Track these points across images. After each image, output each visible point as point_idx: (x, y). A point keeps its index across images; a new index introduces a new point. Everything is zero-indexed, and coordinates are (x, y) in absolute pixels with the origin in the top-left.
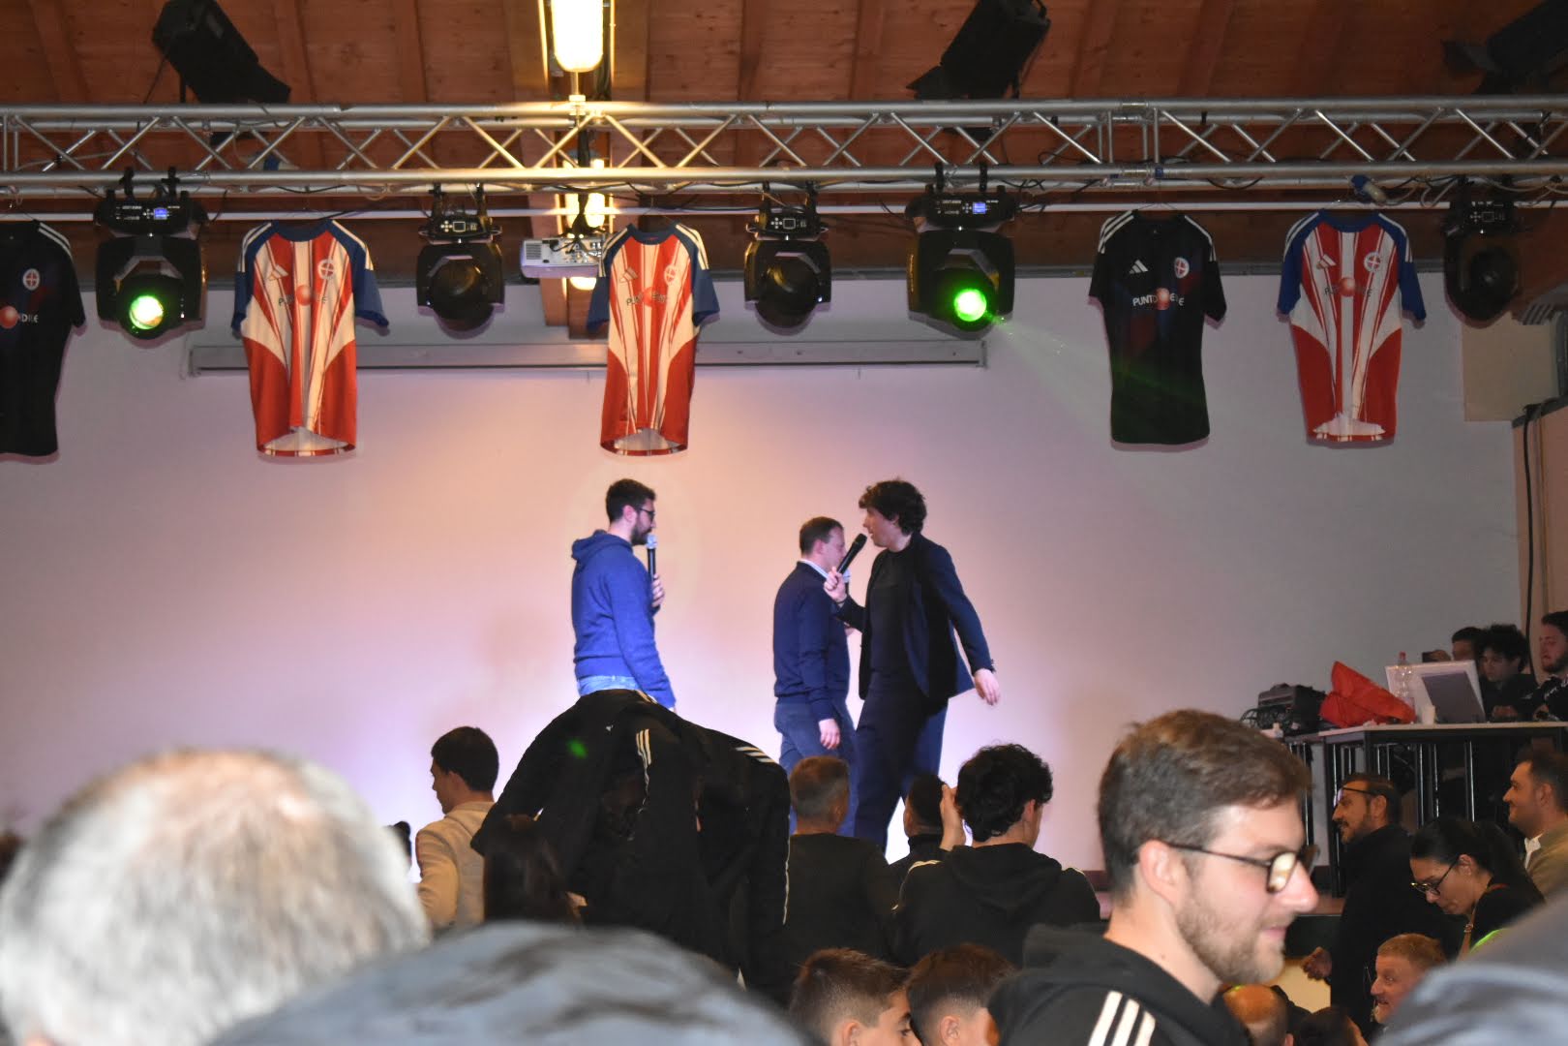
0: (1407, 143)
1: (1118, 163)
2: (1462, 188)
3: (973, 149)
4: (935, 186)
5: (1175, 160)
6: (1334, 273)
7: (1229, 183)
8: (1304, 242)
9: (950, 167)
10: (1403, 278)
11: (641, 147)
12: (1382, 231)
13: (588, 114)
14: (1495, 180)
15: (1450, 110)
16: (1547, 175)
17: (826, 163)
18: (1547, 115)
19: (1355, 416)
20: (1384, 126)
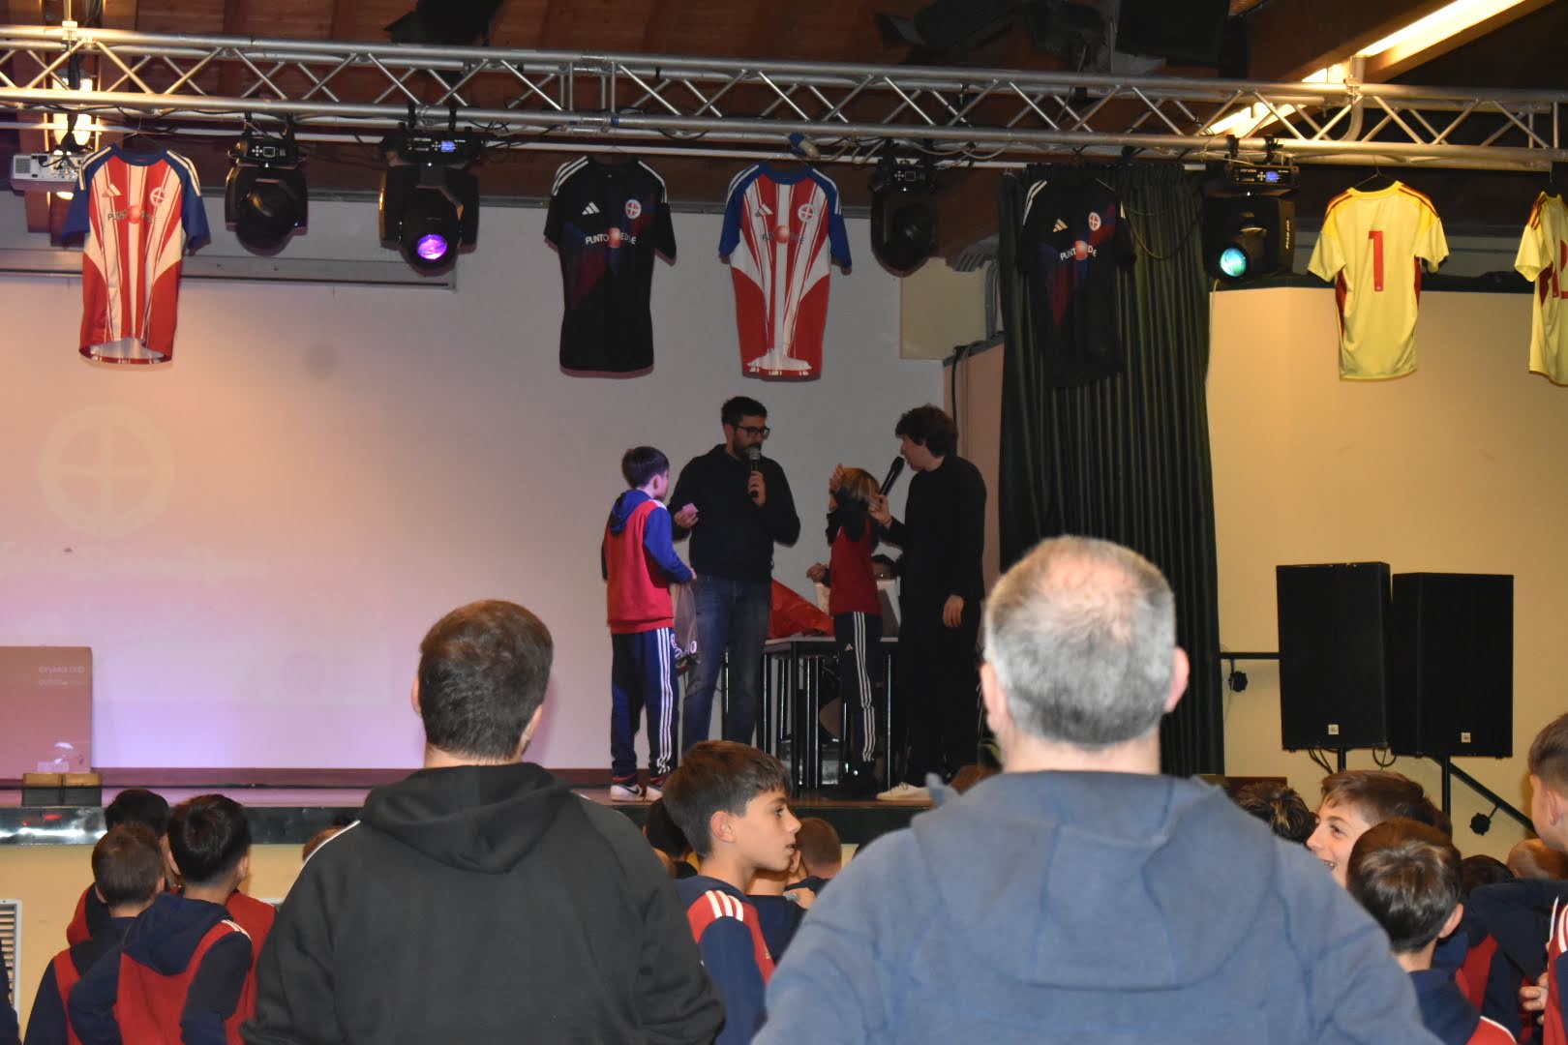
0: (841, 105)
1: (578, 111)
2: (889, 149)
3: (445, 91)
4: (407, 123)
5: (631, 111)
6: (772, 221)
7: (679, 134)
8: (744, 192)
9: (421, 107)
10: (832, 228)
11: (130, 73)
12: (815, 185)
13: (80, 39)
14: (918, 143)
15: (879, 78)
16: (963, 141)
17: (306, 97)
18: (966, 86)
19: (785, 353)
20: (821, 88)
